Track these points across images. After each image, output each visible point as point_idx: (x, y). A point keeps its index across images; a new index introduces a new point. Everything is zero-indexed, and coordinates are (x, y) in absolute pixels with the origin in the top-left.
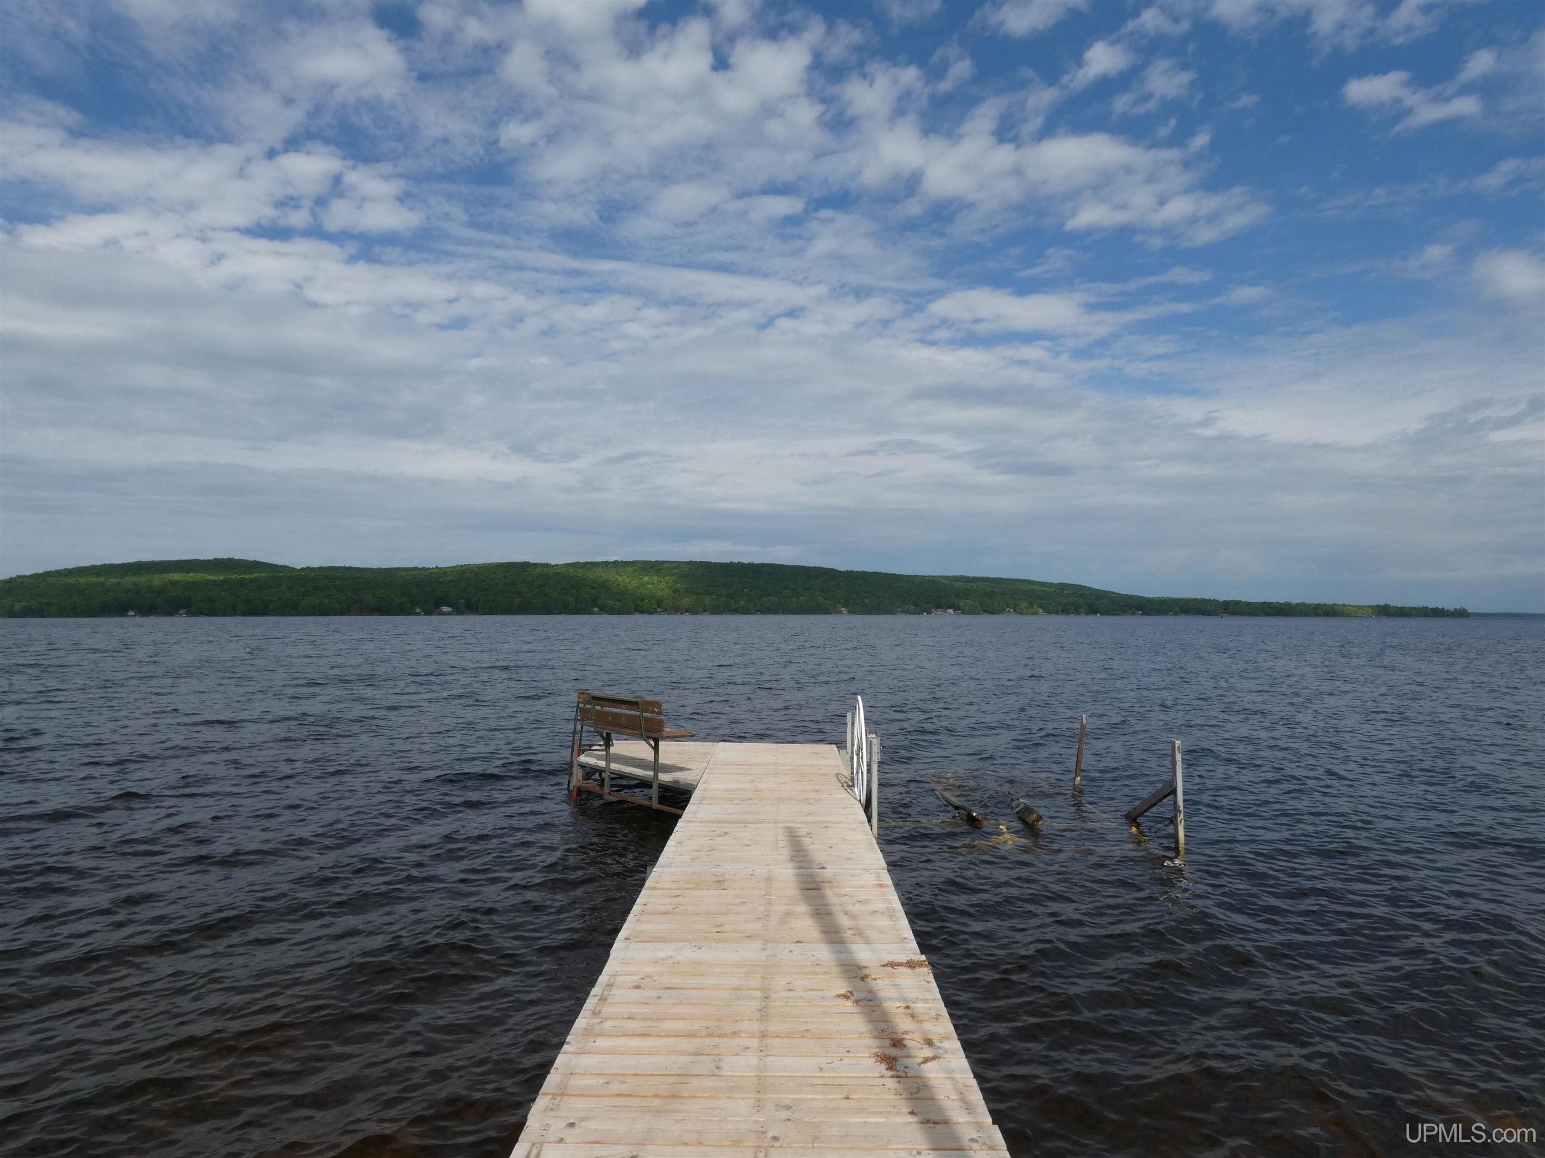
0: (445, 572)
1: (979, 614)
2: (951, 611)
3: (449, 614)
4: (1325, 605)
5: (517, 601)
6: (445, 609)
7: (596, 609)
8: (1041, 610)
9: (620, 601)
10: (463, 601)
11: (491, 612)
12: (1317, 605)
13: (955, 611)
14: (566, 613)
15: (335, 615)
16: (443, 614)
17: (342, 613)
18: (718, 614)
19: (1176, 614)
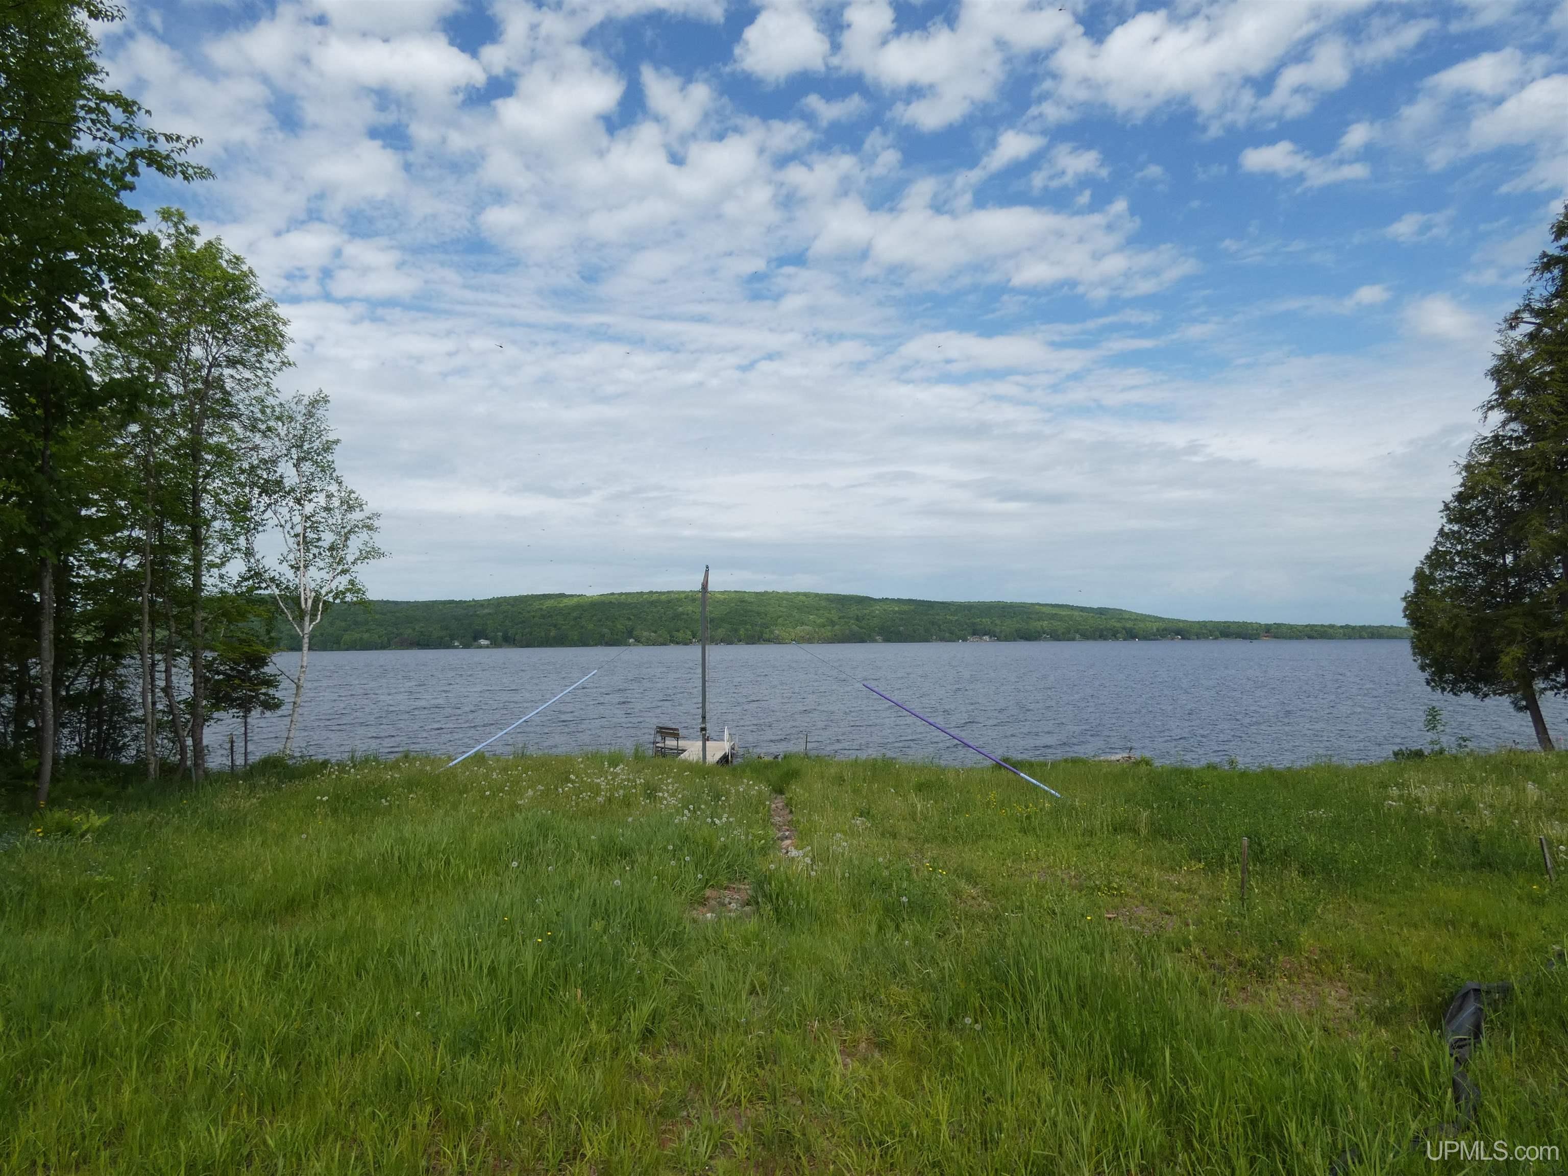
0: (482, 606)
1: (1015, 640)
2: (986, 638)
3: (487, 647)
4: (1370, 627)
5: (553, 633)
6: (483, 642)
7: (631, 640)
8: (1078, 636)
9: (655, 632)
10: (500, 634)
11: (528, 645)
12: (1361, 627)
13: (991, 637)
14: (601, 645)
15: (376, 649)
16: (481, 647)
17: (383, 647)
18: (753, 644)
19: (1216, 638)
